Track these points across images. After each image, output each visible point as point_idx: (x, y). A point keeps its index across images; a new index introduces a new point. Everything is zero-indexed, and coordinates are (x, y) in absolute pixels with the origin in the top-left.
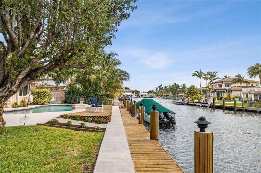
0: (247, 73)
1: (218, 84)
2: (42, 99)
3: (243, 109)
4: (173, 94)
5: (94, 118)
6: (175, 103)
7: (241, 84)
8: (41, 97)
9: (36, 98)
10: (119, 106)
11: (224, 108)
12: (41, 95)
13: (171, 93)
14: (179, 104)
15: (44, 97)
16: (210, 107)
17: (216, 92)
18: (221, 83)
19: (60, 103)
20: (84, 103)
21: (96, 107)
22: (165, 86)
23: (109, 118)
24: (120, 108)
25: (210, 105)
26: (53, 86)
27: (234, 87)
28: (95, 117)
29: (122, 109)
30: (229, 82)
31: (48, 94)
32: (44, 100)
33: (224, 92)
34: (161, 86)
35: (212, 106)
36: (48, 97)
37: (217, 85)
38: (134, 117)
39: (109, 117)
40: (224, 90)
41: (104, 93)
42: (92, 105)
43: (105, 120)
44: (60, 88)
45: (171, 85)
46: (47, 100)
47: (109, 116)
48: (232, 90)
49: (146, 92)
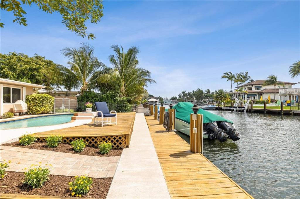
0: (289, 72)
1: (247, 87)
2: (41, 107)
3: (291, 113)
4: (197, 99)
5: (93, 140)
6: (204, 108)
7: (275, 86)
8: (39, 104)
9: (32, 106)
10: (144, 113)
11: (266, 112)
12: (39, 101)
13: (194, 98)
14: (209, 109)
15: (43, 103)
16: (247, 112)
17: (247, 95)
18: (251, 86)
19: (71, 112)
20: (92, 111)
21: (104, 116)
22: (189, 92)
23: (126, 140)
24: (145, 116)
25: (247, 109)
26: (63, 92)
27: (265, 89)
28: (96, 137)
29: (148, 118)
30: (259, 84)
31: (49, 100)
32: (44, 108)
33: (256, 95)
34: (185, 92)
35: (248, 110)
36: (51, 104)
37: (245, 88)
38: (172, 131)
39: (125, 138)
40: (255, 93)
41: (125, 98)
42: (98, 113)
43: (118, 144)
44: (72, 94)
45: (195, 91)
46: (49, 108)
47: (125, 135)
48: (263, 93)
49: (169, 99)
